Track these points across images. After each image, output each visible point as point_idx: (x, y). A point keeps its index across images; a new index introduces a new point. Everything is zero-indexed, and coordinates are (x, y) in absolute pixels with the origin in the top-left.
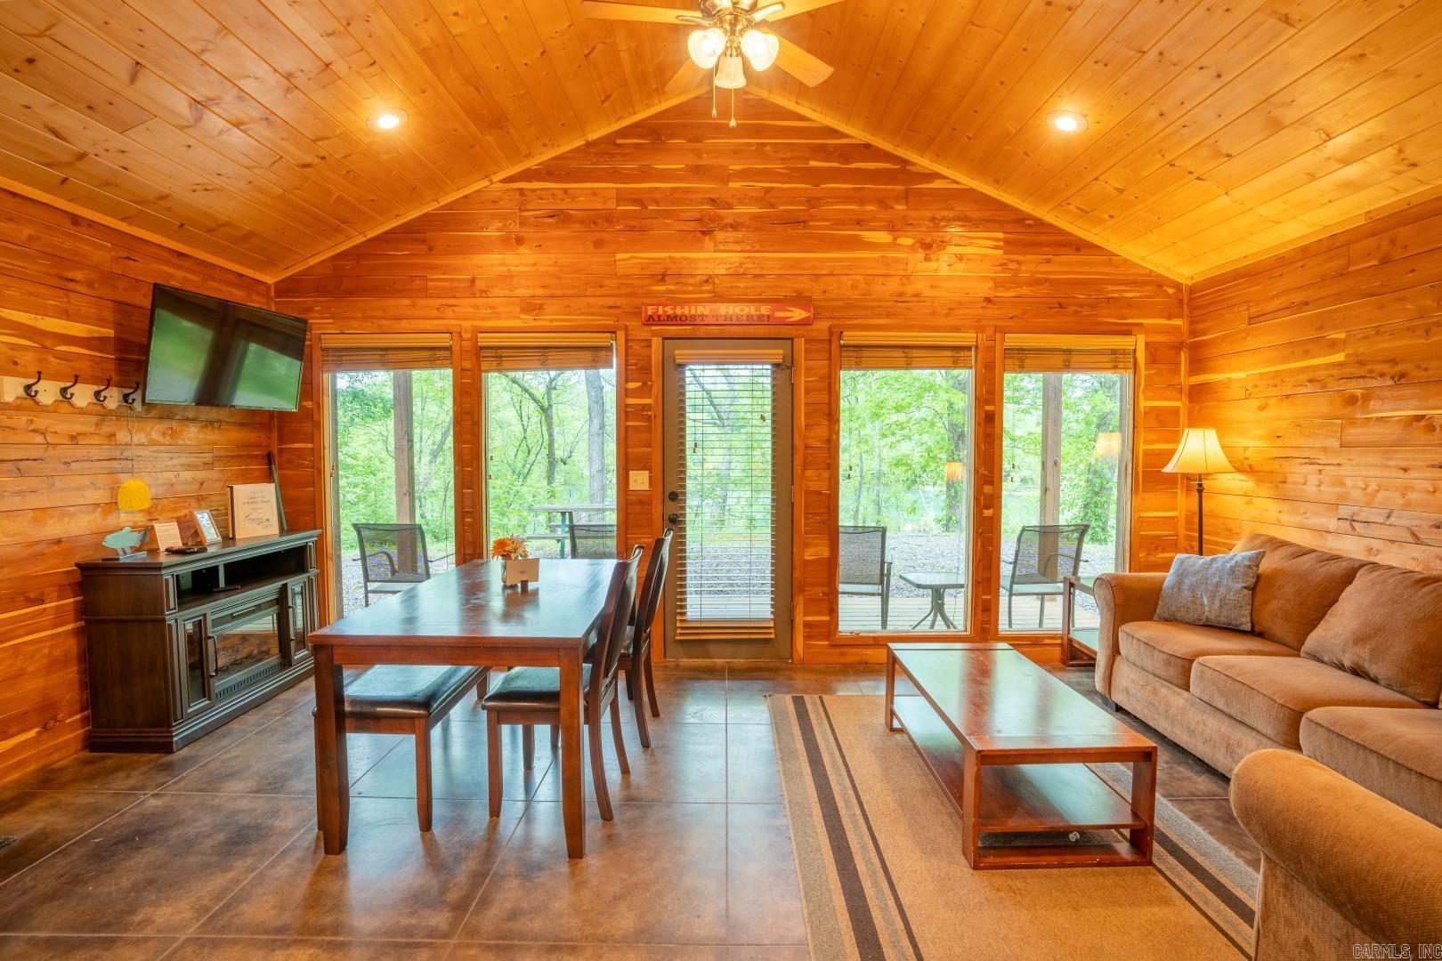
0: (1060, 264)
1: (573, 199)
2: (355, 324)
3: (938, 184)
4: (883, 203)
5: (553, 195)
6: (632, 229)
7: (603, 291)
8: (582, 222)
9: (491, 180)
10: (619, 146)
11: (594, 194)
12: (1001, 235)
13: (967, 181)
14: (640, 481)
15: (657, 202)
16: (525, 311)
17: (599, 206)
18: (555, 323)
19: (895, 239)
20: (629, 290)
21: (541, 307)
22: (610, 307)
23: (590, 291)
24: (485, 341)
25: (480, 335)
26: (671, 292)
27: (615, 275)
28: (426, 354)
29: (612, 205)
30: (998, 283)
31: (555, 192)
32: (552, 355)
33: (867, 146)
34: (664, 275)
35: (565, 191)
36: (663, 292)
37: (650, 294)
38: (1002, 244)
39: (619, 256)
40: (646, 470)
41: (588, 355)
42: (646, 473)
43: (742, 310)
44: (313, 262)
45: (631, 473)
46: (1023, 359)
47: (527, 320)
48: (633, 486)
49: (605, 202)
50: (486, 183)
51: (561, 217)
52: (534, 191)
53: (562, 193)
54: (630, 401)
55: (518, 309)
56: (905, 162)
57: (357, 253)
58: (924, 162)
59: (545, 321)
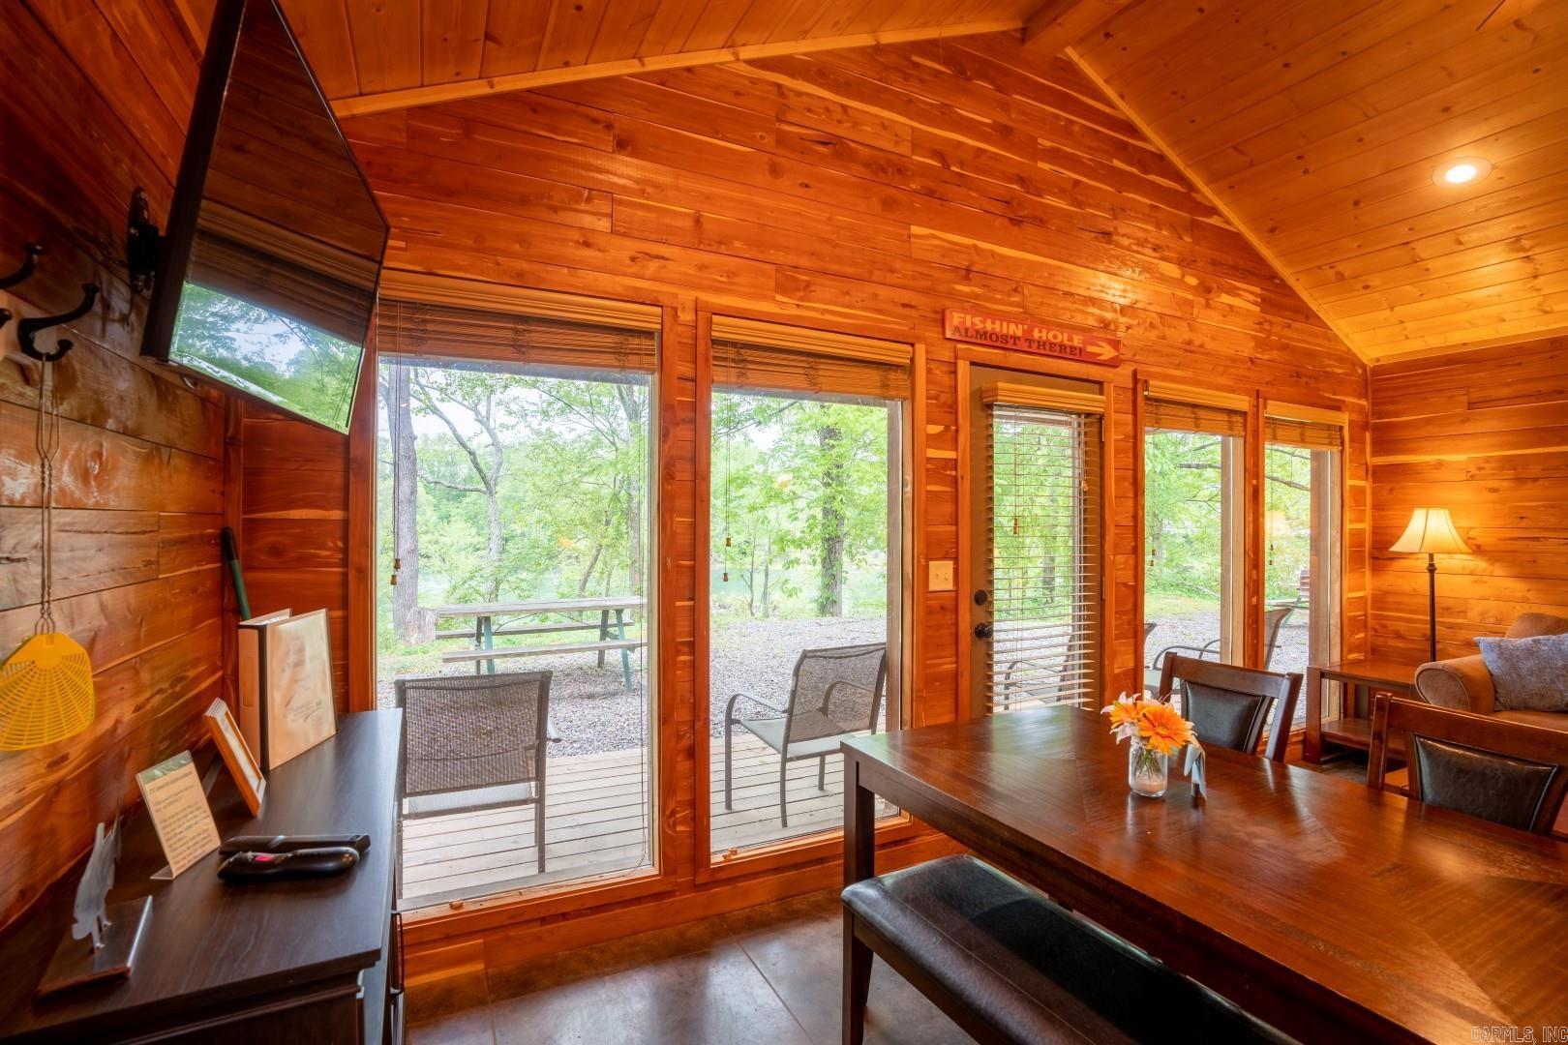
0: (1297, 330)
1: (855, 125)
2: (462, 260)
3: (1214, 221)
4: (1174, 228)
5: (827, 110)
6: (931, 193)
7: (891, 278)
8: (867, 165)
9: (736, 54)
10: (916, 65)
11: (884, 127)
12: (1257, 290)
13: (1238, 224)
14: (942, 576)
15: (962, 165)
16: (781, 288)
17: (889, 146)
18: (827, 317)
19: (1183, 276)
20: (927, 284)
21: (808, 285)
22: (905, 305)
23: (877, 275)
24: (724, 328)
25: (715, 318)
26: (977, 296)
27: (908, 258)
28: (609, 340)
29: (904, 149)
30: (1261, 344)
31: (831, 107)
32: (826, 370)
33: (1162, 157)
34: (968, 270)
35: (845, 108)
36: (967, 295)
37: (952, 295)
38: (1259, 300)
39: (915, 230)
40: (945, 558)
41: (874, 376)
42: (950, 564)
43: (1055, 337)
45: (931, 562)
47: (785, 305)
48: (934, 585)
49: (897, 143)
50: (725, 56)
51: (838, 149)
52: (799, 94)
53: (839, 110)
54: (929, 452)
55: (772, 284)
56: (1192, 187)
57: (466, 116)
58: (1207, 192)
59: (814, 310)
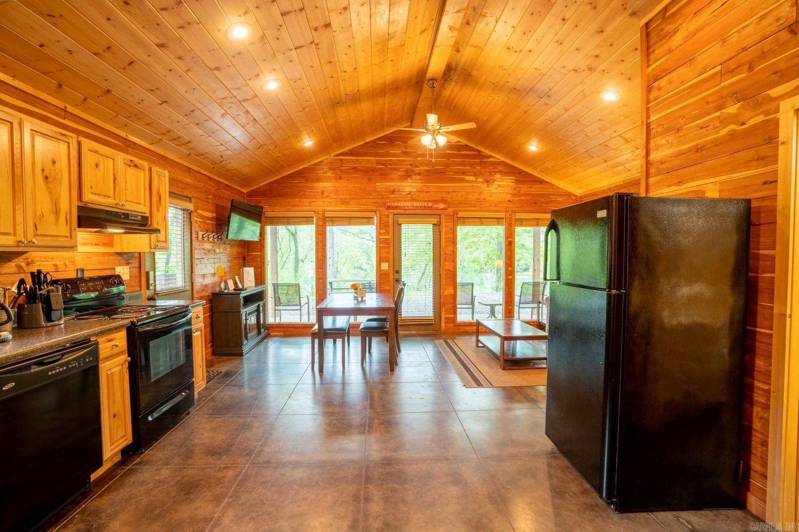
0: (535, 188)
1: (360, 163)
2: (278, 208)
3: (492, 160)
4: (472, 166)
5: (353, 161)
6: (382, 174)
7: (370, 197)
8: (363, 171)
9: (330, 156)
10: (377, 144)
11: (368, 161)
12: (514, 178)
13: (501, 158)
14: (385, 266)
15: (391, 165)
16: (342, 204)
17: (370, 166)
18: (353, 208)
19: (476, 179)
20: (381, 197)
21: (348, 202)
22: (374, 203)
23: (366, 197)
24: (328, 214)
25: (326, 213)
26: (396, 197)
27: (375, 191)
28: (305, 219)
29: (374, 165)
30: (513, 195)
31: (354, 160)
32: (353, 220)
33: (466, 146)
34: (393, 191)
35: (357, 160)
36: (393, 198)
37: (389, 198)
38: (514, 181)
39: (377, 184)
40: (386, 262)
41: (366, 220)
43: (422, 204)
44: (261, 184)
45: (382, 263)
46: (521, 222)
47: (343, 207)
48: (383, 268)
49: (372, 164)
50: (328, 156)
51: (356, 170)
52: (346, 160)
53: (356, 160)
54: (381, 237)
55: (340, 203)
56: (480, 151)
57: (278, 182)
58: (487, 152)
59: (350, 208)
